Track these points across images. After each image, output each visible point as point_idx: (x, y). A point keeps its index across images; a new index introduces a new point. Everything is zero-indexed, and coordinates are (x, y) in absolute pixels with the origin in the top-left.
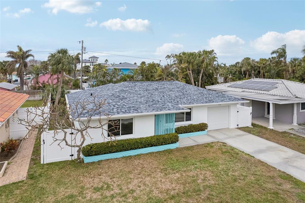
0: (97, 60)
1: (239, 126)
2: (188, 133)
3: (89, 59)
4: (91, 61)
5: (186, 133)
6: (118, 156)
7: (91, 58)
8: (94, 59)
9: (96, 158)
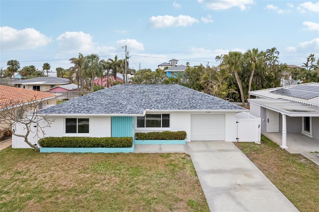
0: (177, 63)
1: (240, 140)
2: (160, 140)
3: (169, 62)
4: (170, 64)
5: (157, 139)
6: (69, 151)
7: (170, 62)
8: (174, 62)
9: (50, 150)
